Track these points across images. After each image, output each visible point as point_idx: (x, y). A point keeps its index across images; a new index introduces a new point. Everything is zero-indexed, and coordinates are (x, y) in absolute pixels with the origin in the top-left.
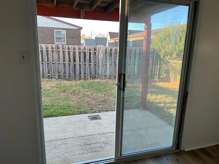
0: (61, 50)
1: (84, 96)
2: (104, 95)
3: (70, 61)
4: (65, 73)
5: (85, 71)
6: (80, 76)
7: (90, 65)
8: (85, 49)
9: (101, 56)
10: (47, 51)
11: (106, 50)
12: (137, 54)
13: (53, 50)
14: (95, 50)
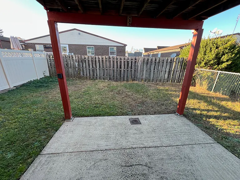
0: (112, 60)
1: (126, 96)
2: (141, 96)
3: (117, 68)
4: (114, 76)
5: (128, 75)
6: (124, 79)
7: (131, 71)
8: (128, 59)
9: (139, 64)
10: (103, 61)
11: (144, 60)
12: (168, 62)
13: (106, 60)
14: (136, 59)
